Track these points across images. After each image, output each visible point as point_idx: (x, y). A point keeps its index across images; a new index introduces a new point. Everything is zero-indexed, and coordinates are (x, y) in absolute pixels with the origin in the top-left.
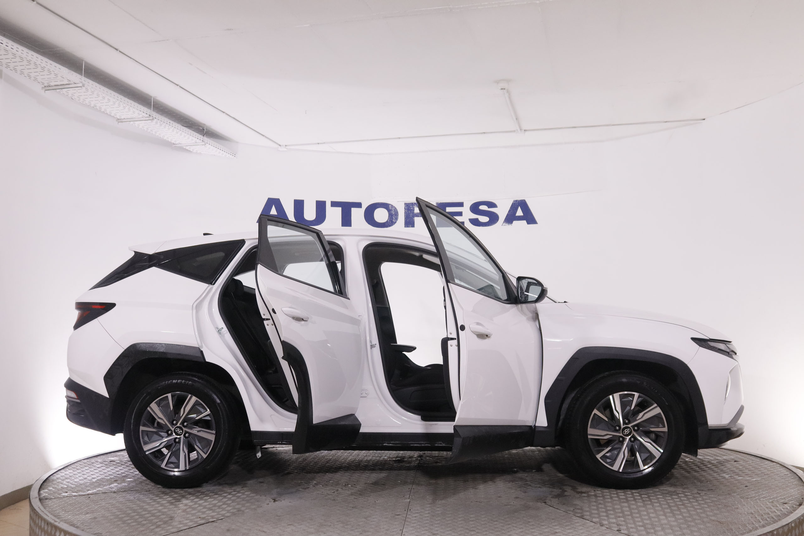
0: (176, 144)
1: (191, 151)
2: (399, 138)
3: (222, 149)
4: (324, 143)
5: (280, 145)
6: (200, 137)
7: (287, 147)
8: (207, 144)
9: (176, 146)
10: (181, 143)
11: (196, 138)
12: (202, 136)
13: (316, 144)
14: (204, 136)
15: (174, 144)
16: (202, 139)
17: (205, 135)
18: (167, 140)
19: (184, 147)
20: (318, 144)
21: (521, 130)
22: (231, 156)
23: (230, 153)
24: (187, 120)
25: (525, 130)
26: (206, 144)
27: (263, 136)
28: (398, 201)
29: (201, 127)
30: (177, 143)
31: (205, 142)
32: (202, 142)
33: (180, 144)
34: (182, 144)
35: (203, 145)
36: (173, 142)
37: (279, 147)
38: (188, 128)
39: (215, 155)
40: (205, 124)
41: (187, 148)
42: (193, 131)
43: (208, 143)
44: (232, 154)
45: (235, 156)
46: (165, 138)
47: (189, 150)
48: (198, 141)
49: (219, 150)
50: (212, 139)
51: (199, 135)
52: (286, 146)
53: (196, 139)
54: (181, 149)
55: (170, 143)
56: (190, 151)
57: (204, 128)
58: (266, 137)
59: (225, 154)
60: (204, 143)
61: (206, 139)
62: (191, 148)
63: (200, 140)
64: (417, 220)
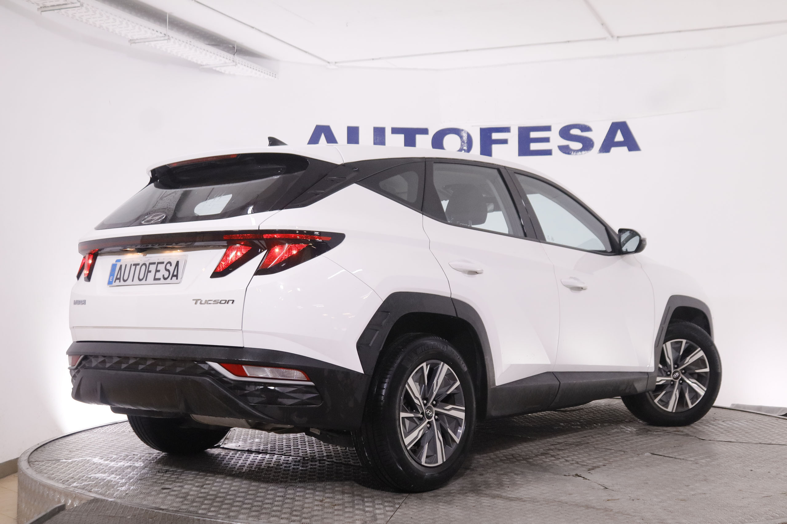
0: (203, 65)
1: (223, 71)
3: (257, 70)
4: (380, 58)
5: (328, 62)
6: (230, 56)
8: (238, 65)
9: (204, 67)
11: (225, 57)
12: (233, 56)
13: (370, 59)
14: (234, 55)
15: (201, 65)
16: (232, 59)
17: (236, 54)
18: (192, 60)
19: (214, 68)
20: (373, 59)
21: (612, 37)
22: (270, 77)
23: (269, 74)
24: (214, 37)
25: (617, 37)
26: (236, 65)
27: (306, 52)
28: (472, 126)
29: (231, 44)
30: (204, 63)
31: (235, 62)
33: (208, 65)
34: (210, 65)
35: (234, 65)
36: (199, 62)
37: (328, 64)
38: (215, 47)
40: (235, 42)
41: (218, 69)
42: (221, 49)
43: (241, 62)
44: (271, 74)
45: (275, 77)
46: (189, 59)
48: (227, 61)
49: (254, 71)
50: (245, 57)
51: (229, 54)
52: (336, 63)
53: (225, 59)
54: (211, 70)
55: (197, 64)
56: (221, 72)
57: (234, 45)
59: (261, 74)
60: (234, 64)
61: (237, 58)
62: (222, 70)
63: (230, 60)
64: (495, 147)
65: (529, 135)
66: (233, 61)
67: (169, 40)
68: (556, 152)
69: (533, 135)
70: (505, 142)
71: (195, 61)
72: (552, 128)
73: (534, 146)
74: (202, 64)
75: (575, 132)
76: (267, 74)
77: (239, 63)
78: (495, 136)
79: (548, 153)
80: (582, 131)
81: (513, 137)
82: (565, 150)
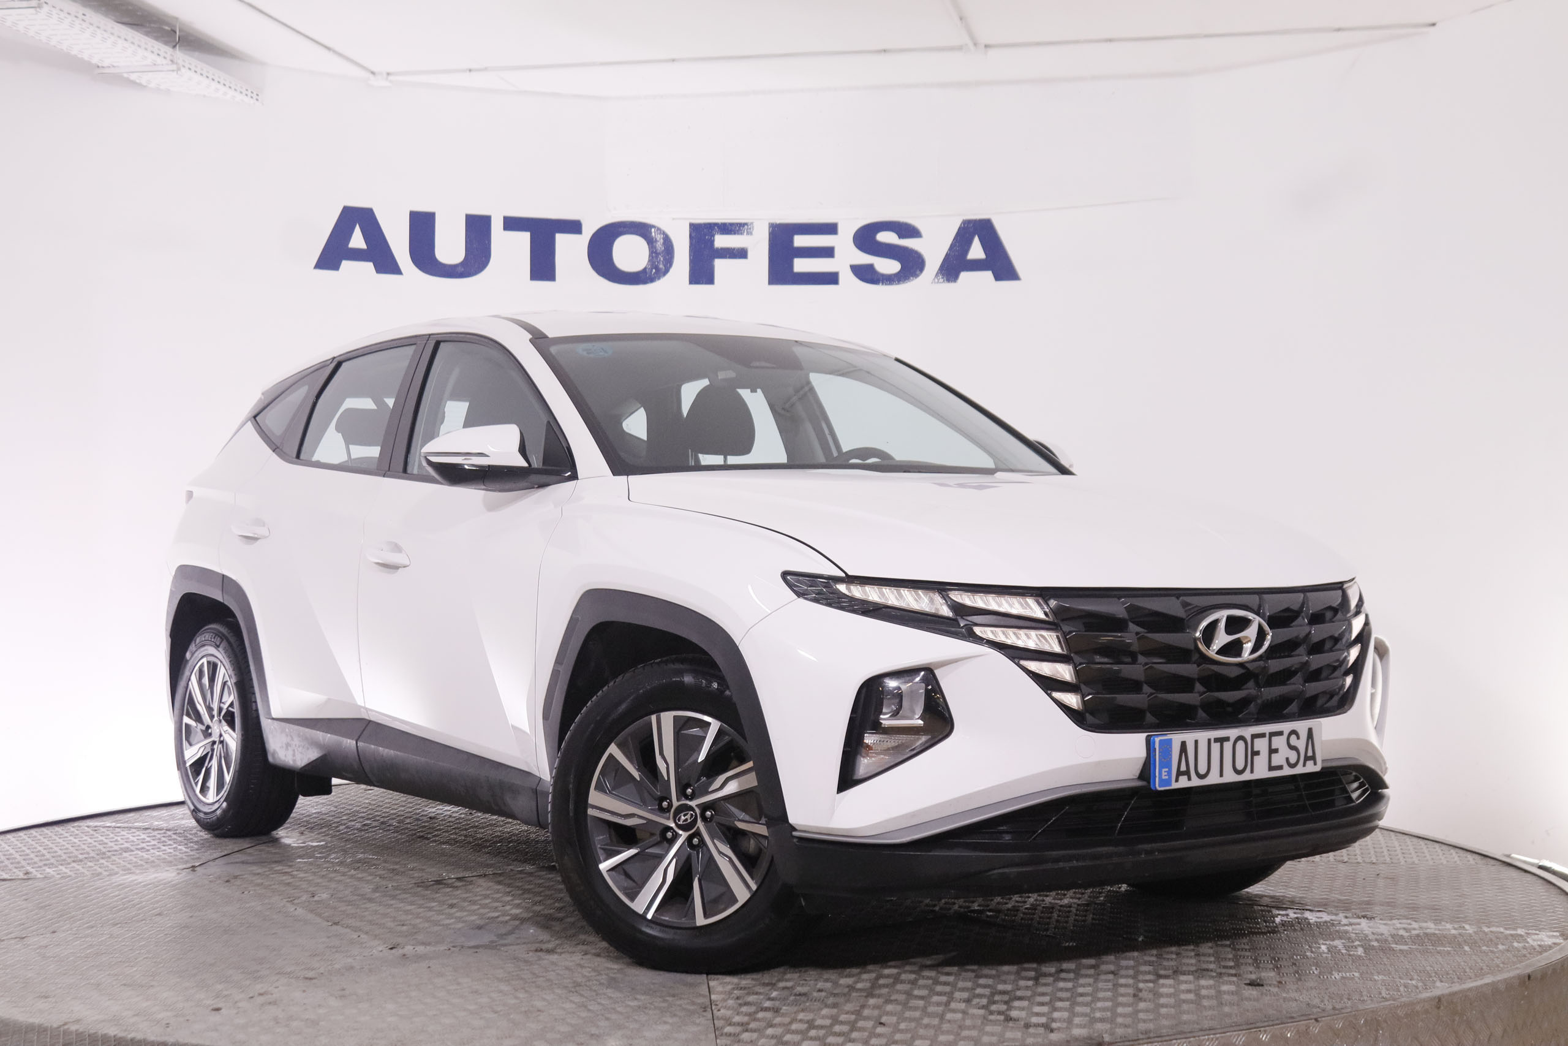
0: (103, 67)
1: (145, 84)
2: (673, 60)
3: (222, 82)
4: (486, 69)
5: (373, 73)
6: (166, 50)
7: (391, 78)
8: (183, 70)
9: (106, 71)
10: (115, 64)
11: (153, 52)
12: (171, 50)
13: (464, 71)
14: (174, 47)
15: (98, 67)
16: (169, 57)
17: (178, 46)
18: (79, 56)
19: (125, 75)
20: (470, 70)
21: (975, 44)
22: (247, 100)
23: (245, 92)
24: (130, 8)
25: (986, 46)
26: (179, 69)
27: (329, 49)
28: (674, 219)
29: (168, 24)
30: (106, 64)
31: (177, 63)
32: (170, 62)
33: (114, 66)
34: (118, 67)
35: (173, 71)
36: (95, 61)
37: (371, 76)
38: (132, 28)
39: (204, 96)
40: (177, 19)
41: (133, 77)
42: (147, 34)
43: (187, 65)
44: (249, 93)
45: (257, 100)
46: (74, 52)
47: (138, 81)
48: (159, 60)
49: (214, 85)
50: (197, 54)
51: (164, 46)
52: (388, 74)
53: (154, 57)
54: (118, 79)
55: (89, 64)
56: (140, 85)
57: (175, 26)
58: (335, 52)
59: (231, 93)
60: (174, 67)
61: (180, 55)
62: (144, 79)
63: (165, 58)
64: (720, 265)
65: (792, 241)
66: (172, 61)
67: (38, 9)
68: (847, 277)
69: (800, 241)
70: (741, 254)
71: (86, 58)
72: (840, 229)
73: (801, 265)
74: (100, 65)
75: (886, 237)
76: (241, 93)
77: (184, 66)
78: (721, 241)
79: (831, 279)
80: (901, 236)
81: (758, 245)
82: (866, 274)
